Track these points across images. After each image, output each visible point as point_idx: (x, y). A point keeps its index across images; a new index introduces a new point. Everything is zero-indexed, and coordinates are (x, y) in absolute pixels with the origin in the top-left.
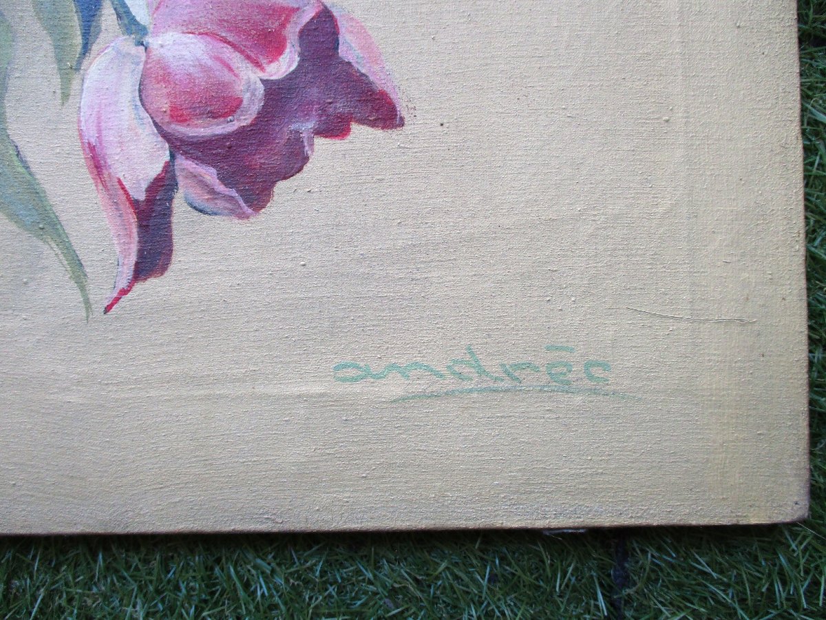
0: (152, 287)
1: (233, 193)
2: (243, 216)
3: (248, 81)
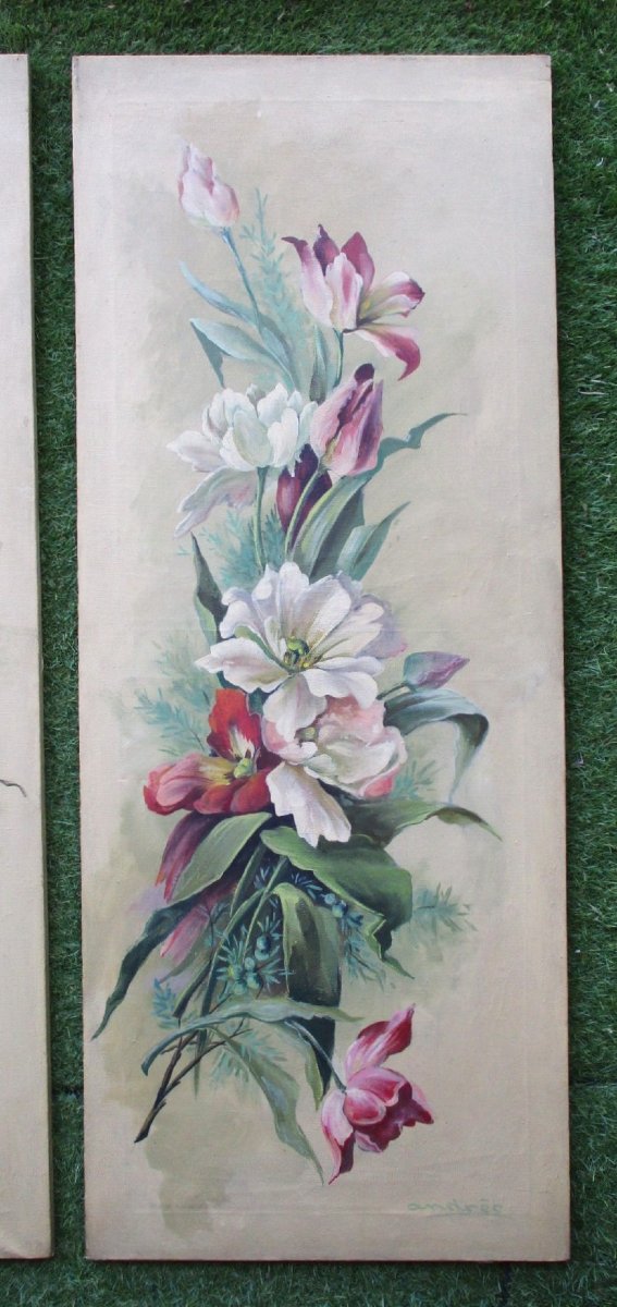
0: (346, 1176)
1: (374, 1144)
2: (376, 1151)
3: (381, 1106)
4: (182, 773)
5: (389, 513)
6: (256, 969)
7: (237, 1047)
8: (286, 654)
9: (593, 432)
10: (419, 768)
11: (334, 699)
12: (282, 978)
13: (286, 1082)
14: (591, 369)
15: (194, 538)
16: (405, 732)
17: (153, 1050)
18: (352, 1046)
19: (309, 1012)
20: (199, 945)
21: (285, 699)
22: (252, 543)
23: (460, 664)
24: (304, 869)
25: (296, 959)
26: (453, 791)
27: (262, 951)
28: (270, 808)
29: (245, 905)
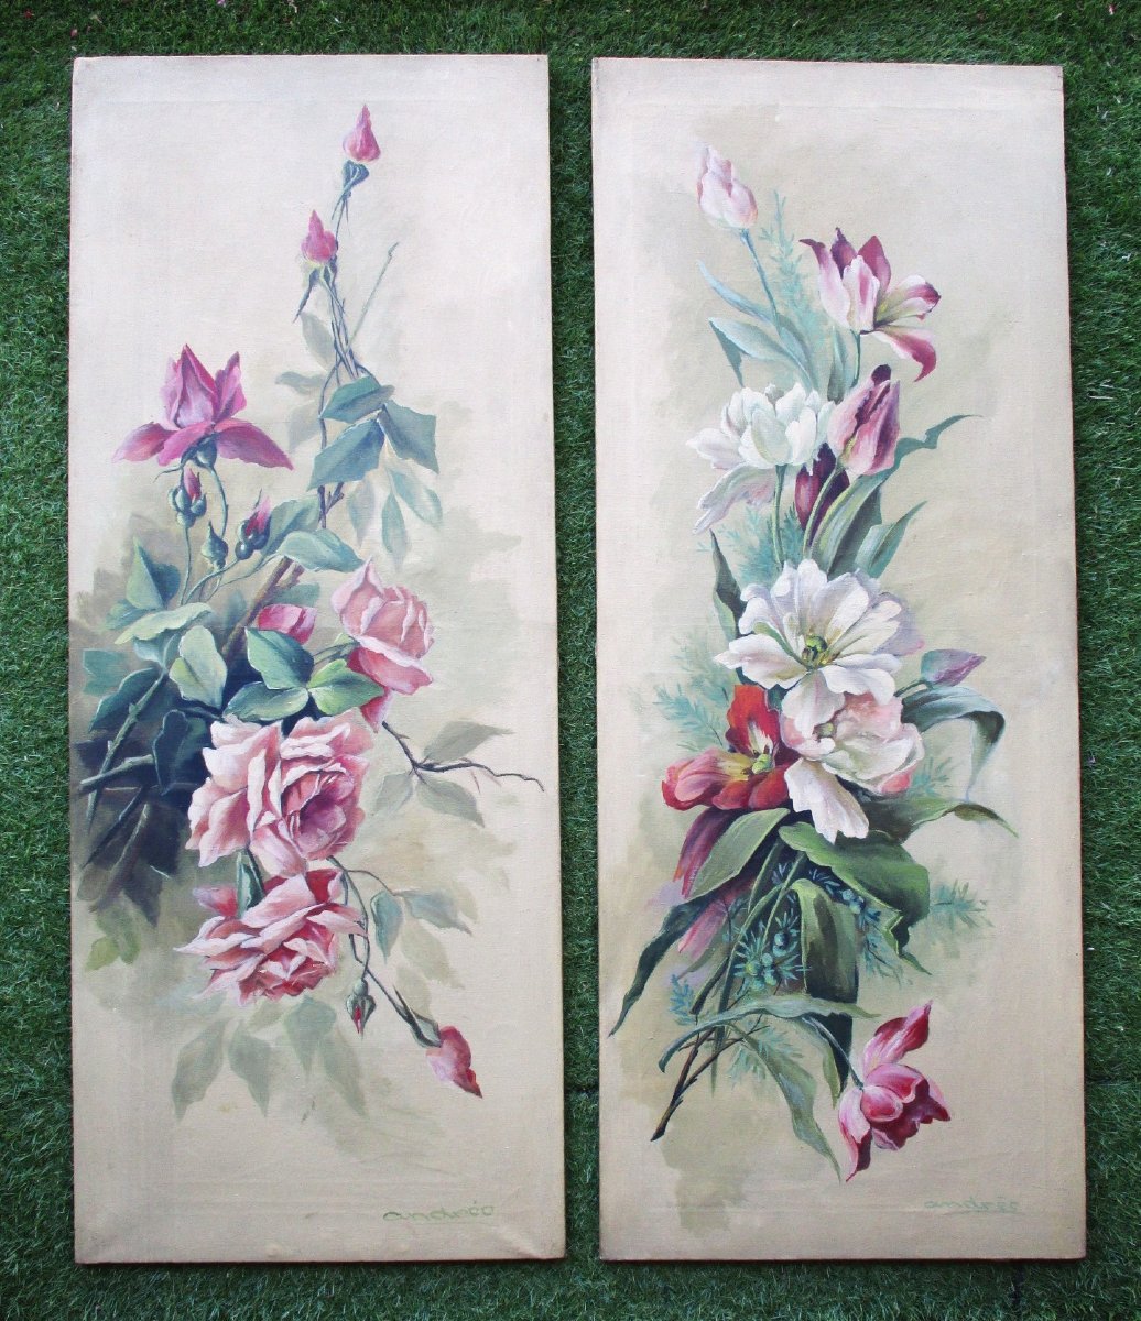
0: (863, 1174)
1: (891, 1141)
2: (892, 1148)
3: (898, 1103)
4: (701, 768)
5: (907, 512)
6: (774, 966)
7: (754, 1044)
8: (805, 650)
9: (1103, 436)
10: (935, 766)
11: (852, 694)
12: (800, 975)
13: (802, 1078)
14: (1100, 375)
15: (713, 535)
16: (922, 729)
17: (671, 1047)
18: (869, 1043)
19: (827, 1008)
20: (716, 941)
21: (803, 696)
22: (771, 541)
23: (976, 661)
24: (821, 864)
25: (814, 955)
26: (969, 787)
27: (780, 947)
28: (788, 803)
29: (763, 901)
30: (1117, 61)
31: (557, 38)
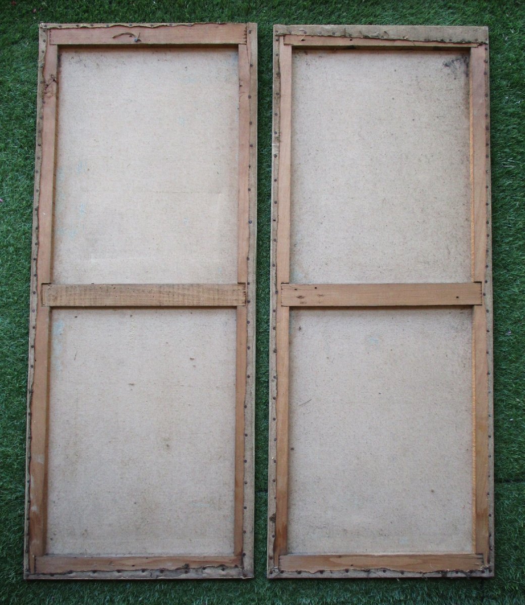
14: (508, 156)
30: (511, 14)
31: (256, 9)
